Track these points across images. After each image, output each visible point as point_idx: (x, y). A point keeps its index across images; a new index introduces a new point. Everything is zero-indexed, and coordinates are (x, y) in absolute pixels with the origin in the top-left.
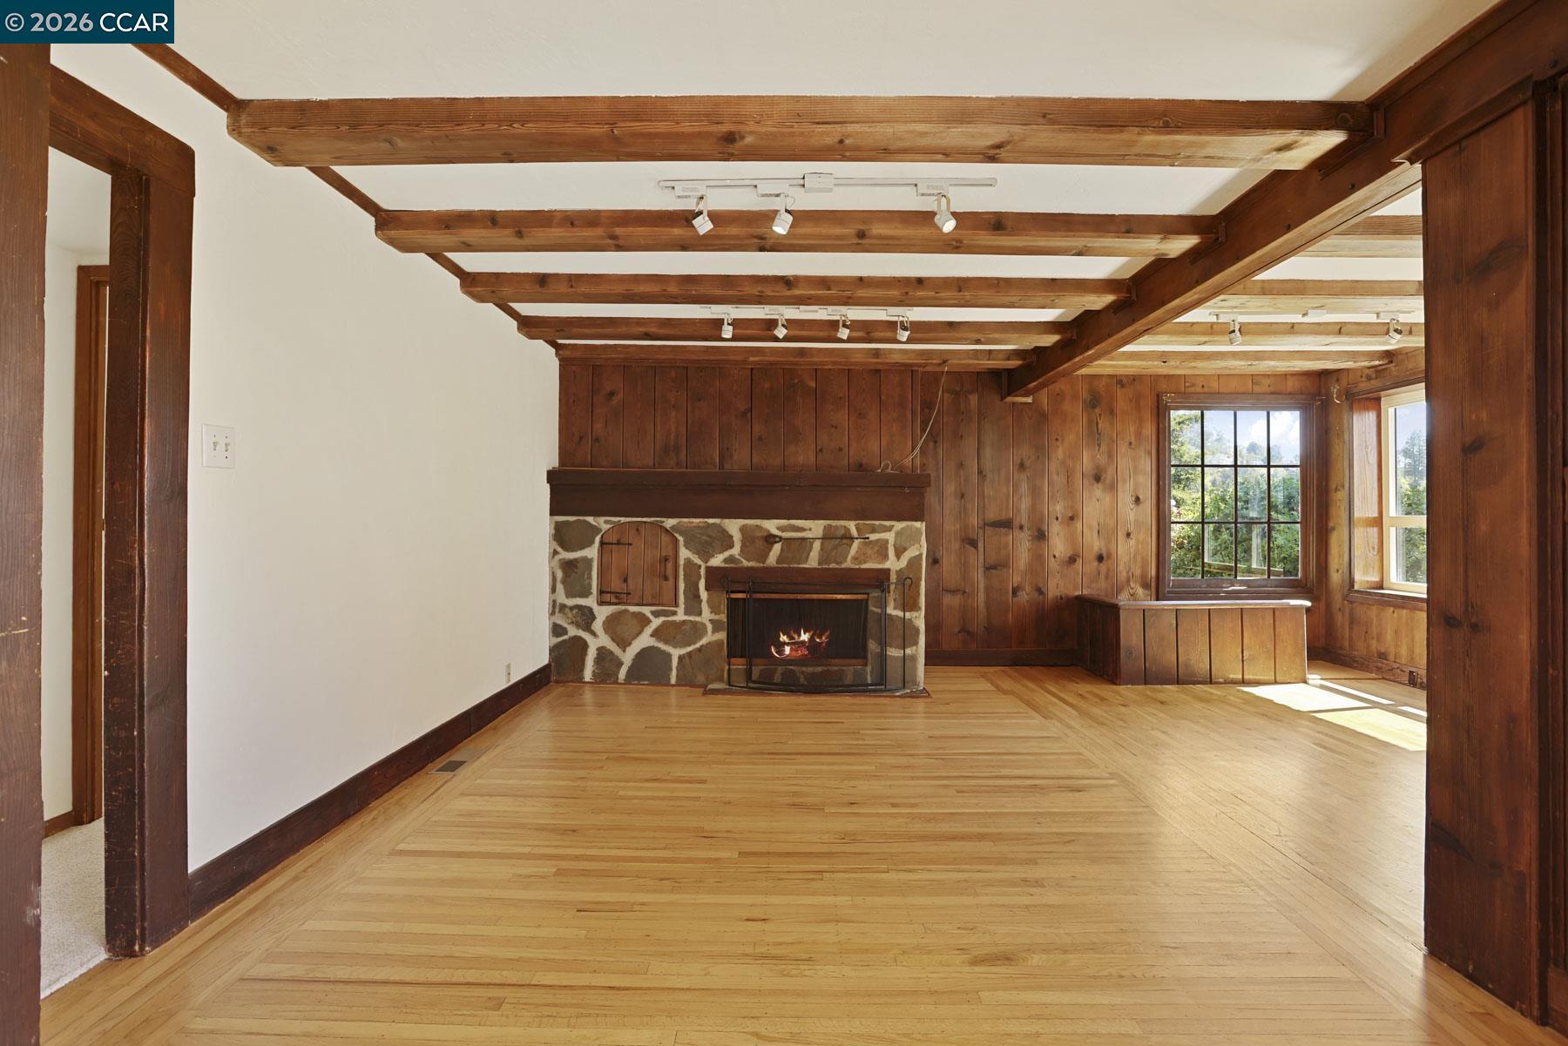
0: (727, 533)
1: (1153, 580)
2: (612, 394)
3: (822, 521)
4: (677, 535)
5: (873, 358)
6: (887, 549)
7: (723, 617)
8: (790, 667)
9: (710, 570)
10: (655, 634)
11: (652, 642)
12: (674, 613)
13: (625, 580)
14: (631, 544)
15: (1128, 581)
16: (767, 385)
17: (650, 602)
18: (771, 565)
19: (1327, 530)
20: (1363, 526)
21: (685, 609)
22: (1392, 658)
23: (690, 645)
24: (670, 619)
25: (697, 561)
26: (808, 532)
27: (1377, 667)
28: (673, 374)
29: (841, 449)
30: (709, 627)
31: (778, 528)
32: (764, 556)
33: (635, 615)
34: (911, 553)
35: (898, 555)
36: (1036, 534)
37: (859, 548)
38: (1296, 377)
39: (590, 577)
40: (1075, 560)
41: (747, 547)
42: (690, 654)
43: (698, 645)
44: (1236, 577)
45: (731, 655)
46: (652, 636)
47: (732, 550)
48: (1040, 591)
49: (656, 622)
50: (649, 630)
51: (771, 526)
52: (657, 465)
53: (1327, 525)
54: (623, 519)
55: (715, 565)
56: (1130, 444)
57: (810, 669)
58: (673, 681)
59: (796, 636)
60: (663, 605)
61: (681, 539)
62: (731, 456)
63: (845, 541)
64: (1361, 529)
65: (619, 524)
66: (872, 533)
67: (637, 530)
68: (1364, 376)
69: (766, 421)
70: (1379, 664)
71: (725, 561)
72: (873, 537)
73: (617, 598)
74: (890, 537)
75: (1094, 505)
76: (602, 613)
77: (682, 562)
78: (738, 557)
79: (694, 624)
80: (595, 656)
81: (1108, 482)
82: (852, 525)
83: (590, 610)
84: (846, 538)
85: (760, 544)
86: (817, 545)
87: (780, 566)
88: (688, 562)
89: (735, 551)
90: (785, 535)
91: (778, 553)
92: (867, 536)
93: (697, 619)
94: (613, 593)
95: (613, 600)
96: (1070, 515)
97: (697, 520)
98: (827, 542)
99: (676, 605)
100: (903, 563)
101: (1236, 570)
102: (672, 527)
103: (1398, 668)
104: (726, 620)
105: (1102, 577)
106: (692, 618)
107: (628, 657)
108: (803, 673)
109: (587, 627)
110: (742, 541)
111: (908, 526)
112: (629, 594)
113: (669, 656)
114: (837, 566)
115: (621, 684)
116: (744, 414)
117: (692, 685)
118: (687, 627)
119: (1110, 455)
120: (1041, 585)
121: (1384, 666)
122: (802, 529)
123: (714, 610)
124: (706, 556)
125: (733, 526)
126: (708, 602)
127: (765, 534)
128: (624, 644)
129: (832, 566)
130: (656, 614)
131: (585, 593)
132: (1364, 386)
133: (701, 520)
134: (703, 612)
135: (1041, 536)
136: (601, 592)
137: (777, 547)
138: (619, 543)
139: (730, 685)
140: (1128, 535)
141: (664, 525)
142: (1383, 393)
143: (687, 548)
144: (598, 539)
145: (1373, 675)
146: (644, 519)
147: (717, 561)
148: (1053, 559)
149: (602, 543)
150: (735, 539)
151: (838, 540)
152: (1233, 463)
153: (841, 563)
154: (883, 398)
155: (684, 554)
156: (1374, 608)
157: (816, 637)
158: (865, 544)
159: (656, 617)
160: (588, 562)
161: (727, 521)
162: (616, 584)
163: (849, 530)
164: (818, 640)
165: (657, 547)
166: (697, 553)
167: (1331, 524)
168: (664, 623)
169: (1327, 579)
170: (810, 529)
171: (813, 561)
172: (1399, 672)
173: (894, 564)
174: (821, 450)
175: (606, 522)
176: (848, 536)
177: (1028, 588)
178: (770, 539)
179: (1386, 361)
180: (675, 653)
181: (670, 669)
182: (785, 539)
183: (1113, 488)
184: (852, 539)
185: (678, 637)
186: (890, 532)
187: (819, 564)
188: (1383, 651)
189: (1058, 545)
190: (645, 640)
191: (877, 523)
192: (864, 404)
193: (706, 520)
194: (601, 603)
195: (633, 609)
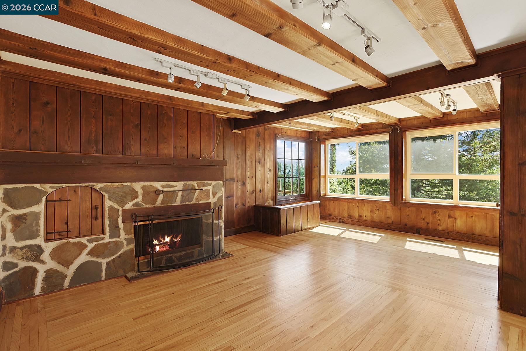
0: (135, 190)
1: (274, 197)
2: (47, 103)
3: (182, 182)
4: (103, 193)
5: (201, 107)
6: (209, 194)
7: (133, 236)
8: (168, 255)
9: (124, 211)
10: (90, 253)
11: (89, 258)
12: (103, 239)
13: (66, 223)
14: (70, 200)
15: (268, 198)
16: (149, 112)
17: (85, 234)
18: (158, 205)
20: (322, 177)
21: (110, 235)
22: (333, 215)
23: (113, 255)
24: (100, 242)
25: (116, 206)
26: (176, 187)
27: (329, 218)
28: (93, 98)
29: (184, 148)
30: (125, 243)
31: (161, 186)
32: (155, 201)
33: (75, 244)
34: (219, 195)
35: (214, 196)
36: (242, 183)
37: (198, 194)
38: (305, 132)
39: (38, 225)
40: (254, 193)
41: (146, 197)
42: (113, 260)
43: (118, 254)
44: (292, 195)
45: (137, 255)
46: (87, 255)
47: (137, 199)
48: (243, 205)
49: (91, 246)
50: (86, 251)
51: (158, 185)
52: (82, 151)
53: (311, 178)
54: (64, 185)
55: (127, 208)
56: (268, 150)
57: (178, 254)
58: (103, 278)
59: (162, 240)
60: (95, 235)
61: (106, 195)
62: (130, 148)
63: (192, 191)
64: (322, 179)
65: (62, 188)
66: (203, 186)
67: (75, 191)
68: (324, 134)
69: (149, 131)
70: (330, 217)
71: (133, 205)
72: (204, 188)
73: (60, 235)
74: (210, 188)
75: (259, 171)
76: (49, 247)
77: (107, 208)
78: (141, 203)
79: (116, 243)
80: (44, 276)
81: (262, 164)
82: (195, 183)
83: (39, 247)
84: (193, 190)
85: (153, 195)
86: (180, 194)
87: (163, 205)
88: (111, 208)
89: (139, 200)
90: (165, 190)
91: (162, 199)
92: (201, 188)
93: (118, 239)
94: (57, 232)
95: (58, 237)
96: (252, 176)
97: (117, 184)
98: (185, 192)
99: (103, 233)
100: (216, 199)
101: (292, 192)
102: (101, 188)
104: (134, 237)
105: (261, 197)
106: (114, 240)
107: (70, 272)
108: (176, 257)
109: (37, 258)
110: (143, 194)
111: (217, 183)
112: (70, 231)
113: (100, 264)
114: (189, 203)
115: (67, 289)
116: (137, 126)
117: (116, 277)
118: (112, 245)
119: (263, 155)
120: (244, 203)
121: (331, 218)
122: (173, 186)
123: (127, 233)
124: (122, 203)
125: (138, 187)
126: (124, 229)
127: (155, 190)
128: (67, 264)
129: (187, 203)
130: (90, 241)
131: (34, 235)
132: (324, 137)
133: (119, 184)
134: (121, 235)
135: (244, 184)
136: (47, 233)
137: (161, 196)
138: (60, 200)
139: (139, 272)
140: (268, 182)
141: (95, 187)
142: (326, 140)
143: (110, 200)
144: (44, 199)
146: (81, 185)
147: (129, 206)
148: (247, 192)
149: (47, 201)
150: (139, 193)
151: (190, 191)
152: (291, 158)
153: (191, 201)
154: (202, 125)
155: (108, 203)
157: (174, 239)
158: (201, 192)
159: (90, 243)
160: (36, 215)
161: (134, 183)
162: (59, 226)
163: (194, 186)
164: (175, 240)
165: (90, 201)
166: (117, 202)
167: (313, 177)
168: (96, 245)
169: (312, 193)
170: (177, 186)
171: (178, 202)
172: (336, 218)
173: (212, 200)
174: (175, 148)
175: (50, 187)
176: (194, 189)
177: (240, 204)
178: (158, 192)
179: (332, 131)
180: (104, 262)
181: (102, 271)
182: (166, 191)
183: (264, 166)
184: (195, 190)
185: (106, 252)
186: (210, 186)
187: (181, 203)
188: (330, 213)
189: (249, 187)
190: (83, 258)
191: (205, 182)
192: (194, 127)
193: (122, 183)
194: (47, 240)
195: (73, 240)
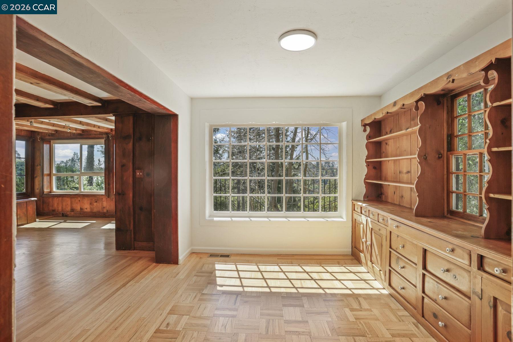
19: (34, 177)
20: (46, 176)
22: (57, 210)
53: (34, 176)
64: (46, 177)
68: (47, 135)
70: (53, 213)
103: (59, 213)
132: (48, 137)
145: (51, 216)
156: (51, 198)
167: (35, 176)
169: (34, 192)
172: (59, 214)
179: (55, 132)
188: (54, 209)
